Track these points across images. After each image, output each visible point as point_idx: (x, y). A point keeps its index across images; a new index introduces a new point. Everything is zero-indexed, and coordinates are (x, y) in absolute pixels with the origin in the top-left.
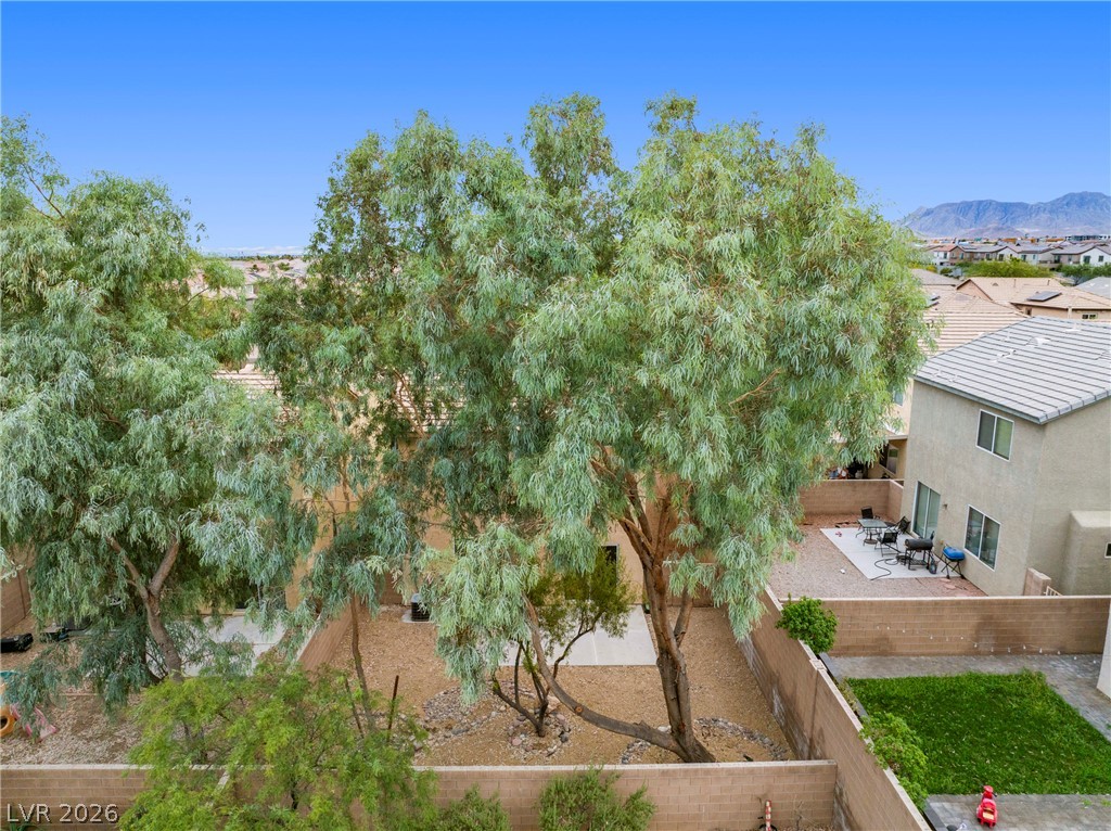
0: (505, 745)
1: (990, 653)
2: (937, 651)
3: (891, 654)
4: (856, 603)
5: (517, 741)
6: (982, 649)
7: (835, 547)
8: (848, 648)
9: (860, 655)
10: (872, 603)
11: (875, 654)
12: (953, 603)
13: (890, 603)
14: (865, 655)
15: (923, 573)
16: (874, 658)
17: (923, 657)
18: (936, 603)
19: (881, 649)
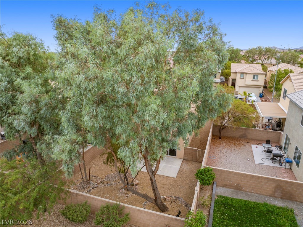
0: (117, 191)
1: (279, 198)
2: (259, 193)
3: (242, 190)
4: (230, 172)
5: (121, 191)
6: (276, 195)
7: (252, 151)
8: (226, 185)
9: (231, 188)
10: (235, 173)
11: (236, 189)
12: (265, 178)
13: (242, 174)
14: (232, 189)
15: (277, 165)
16: (235, 190)
17: (253, 194)
18: (259, 177)
19: (238, 188)
